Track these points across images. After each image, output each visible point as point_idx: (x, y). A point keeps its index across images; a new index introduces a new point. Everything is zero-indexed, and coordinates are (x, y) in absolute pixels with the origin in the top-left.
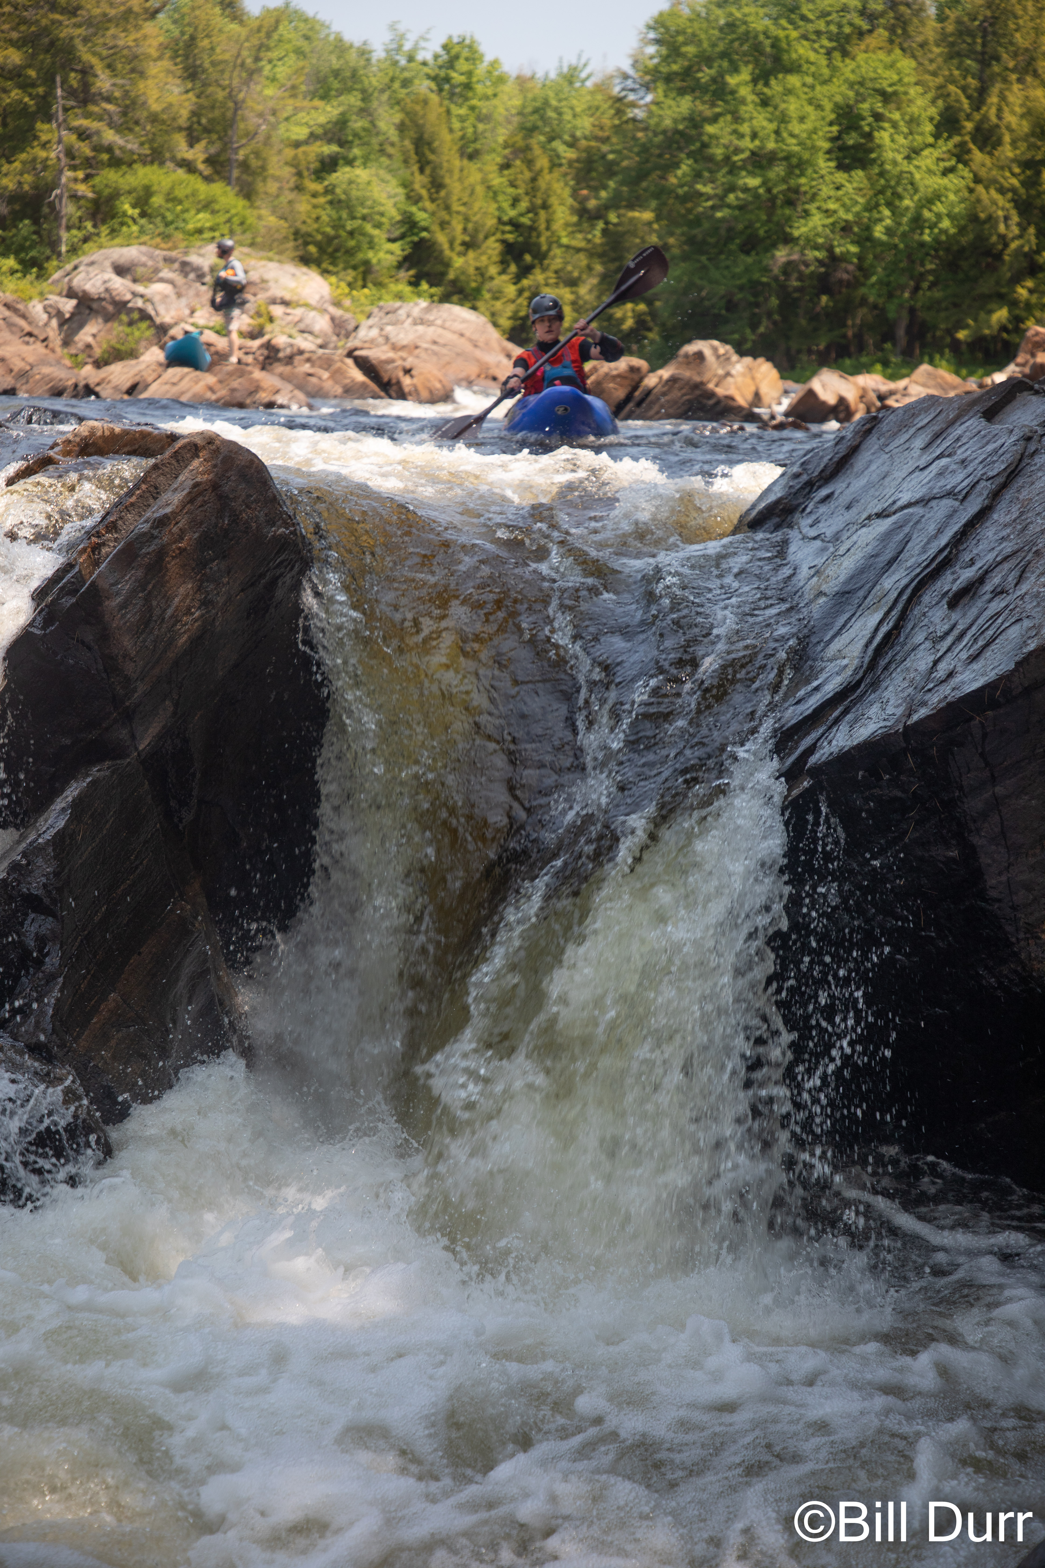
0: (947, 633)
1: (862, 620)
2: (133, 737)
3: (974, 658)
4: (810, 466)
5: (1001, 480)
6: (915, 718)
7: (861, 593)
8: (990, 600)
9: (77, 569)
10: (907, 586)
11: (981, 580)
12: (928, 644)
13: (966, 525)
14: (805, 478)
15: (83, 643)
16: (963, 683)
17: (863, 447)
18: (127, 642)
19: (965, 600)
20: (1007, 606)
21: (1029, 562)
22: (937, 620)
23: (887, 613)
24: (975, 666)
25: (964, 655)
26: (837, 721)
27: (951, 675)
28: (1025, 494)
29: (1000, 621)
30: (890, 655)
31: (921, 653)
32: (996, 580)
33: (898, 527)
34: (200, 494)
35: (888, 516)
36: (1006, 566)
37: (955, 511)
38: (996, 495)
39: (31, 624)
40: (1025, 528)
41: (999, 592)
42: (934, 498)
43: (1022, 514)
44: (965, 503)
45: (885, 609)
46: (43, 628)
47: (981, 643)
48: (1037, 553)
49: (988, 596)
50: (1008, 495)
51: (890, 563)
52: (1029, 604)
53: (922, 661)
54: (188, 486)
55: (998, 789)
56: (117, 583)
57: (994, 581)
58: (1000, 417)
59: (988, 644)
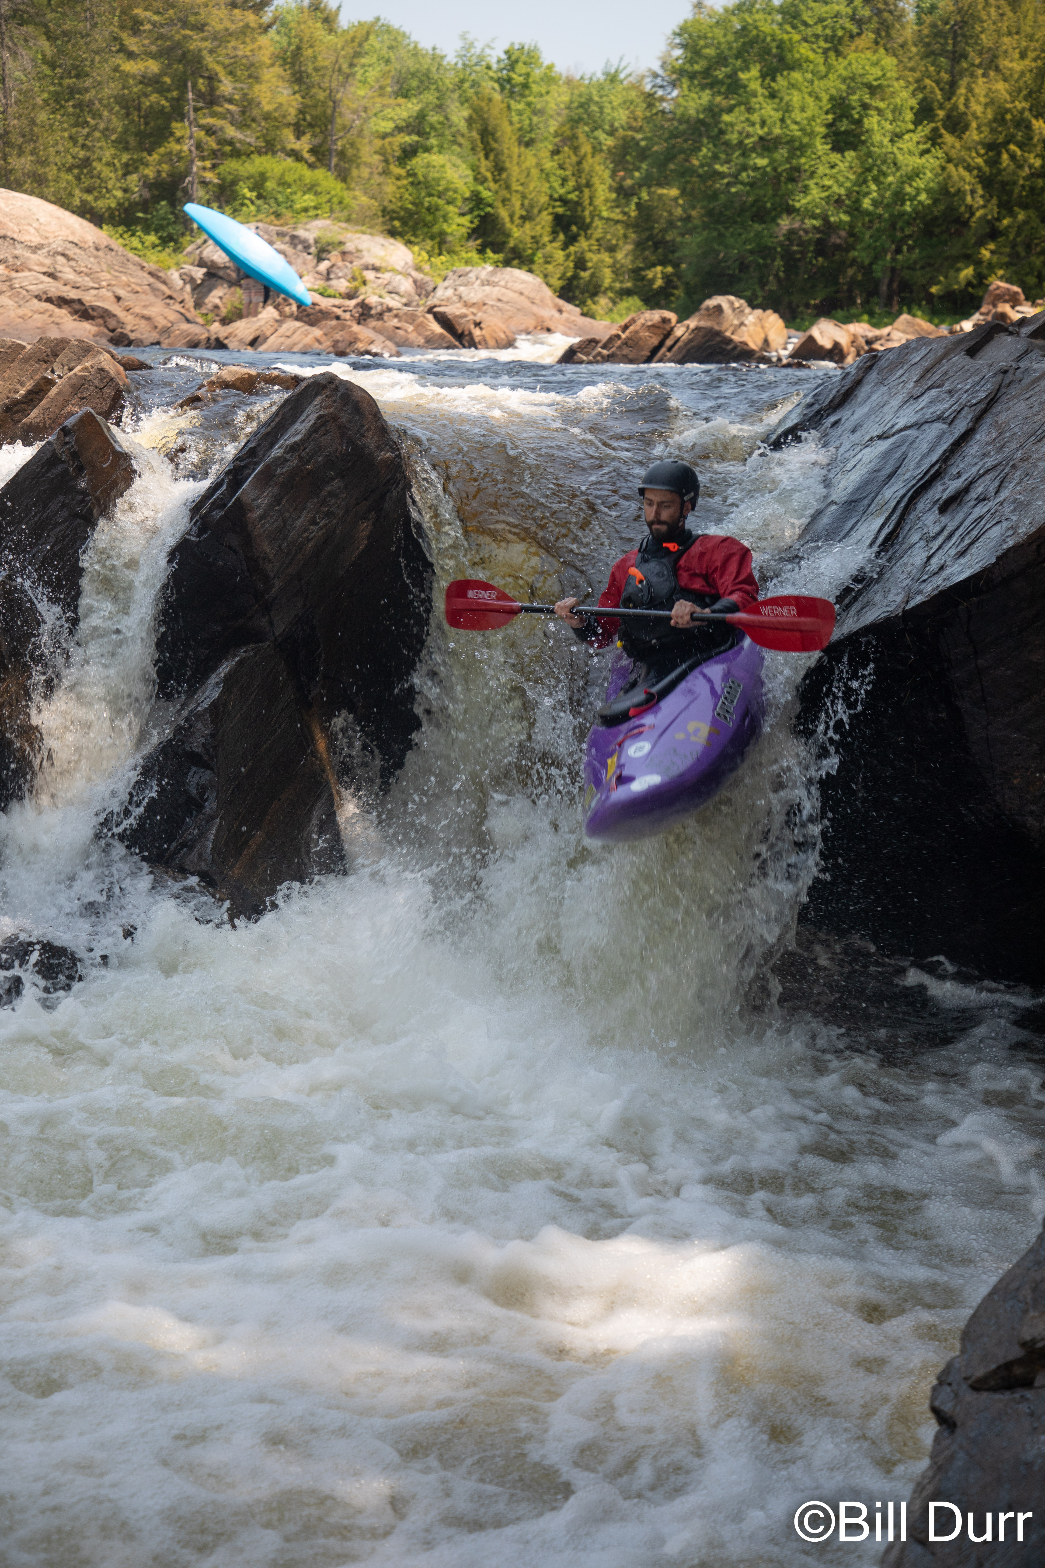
0: (938, 534)
1: (866, 524)
2: (271, 624)
3: (962, 554)
4: (822, 398)
5: (982, 406)
6: (912, 604)
7: (866, 502)
8: (975, 506)
9: (224, 487)
10: (904, 496)
11: (966, 490)
12: (922, 543)
13: (953, 445)
14: (816, 407)
15: (230, 548)
16: (952, 574)
17: (865, 380)
18: (266, 547)
19: (954, 506)
20: (989, 511)
21: (1007, 474)
22: (929, 523)
23: (888, 519)
24: (962, 561)
25: (953, 552)
27: (942, 568)
28: (1002, 418)
29: (983, 523)
30: (892, 550)
31: (916, 550)
32: (980, 490)
33: (896, 447)
34: (324, 424)
35: (888, 438)
36: (988, 477)
37: (944, 433)
38: (978, 419)
39: (188, 533)
40: (1003, 446)
41: (982, 499)
42: (926, 422)
43: (1000, 434)
44: (953, 426)
45: (886, 515)
46: (198, 536)
47: (967, 541)
48: (1013, 466)
49: (972, 503)
50: (988, 420)
51: (890, 476)
52: (1007, 509)
53: (918, 557)
54: (313, 418)
55: (980, 662)
56: (257, 499)
57: (978, 490)
58: (981, 354)
59: (973, 543)
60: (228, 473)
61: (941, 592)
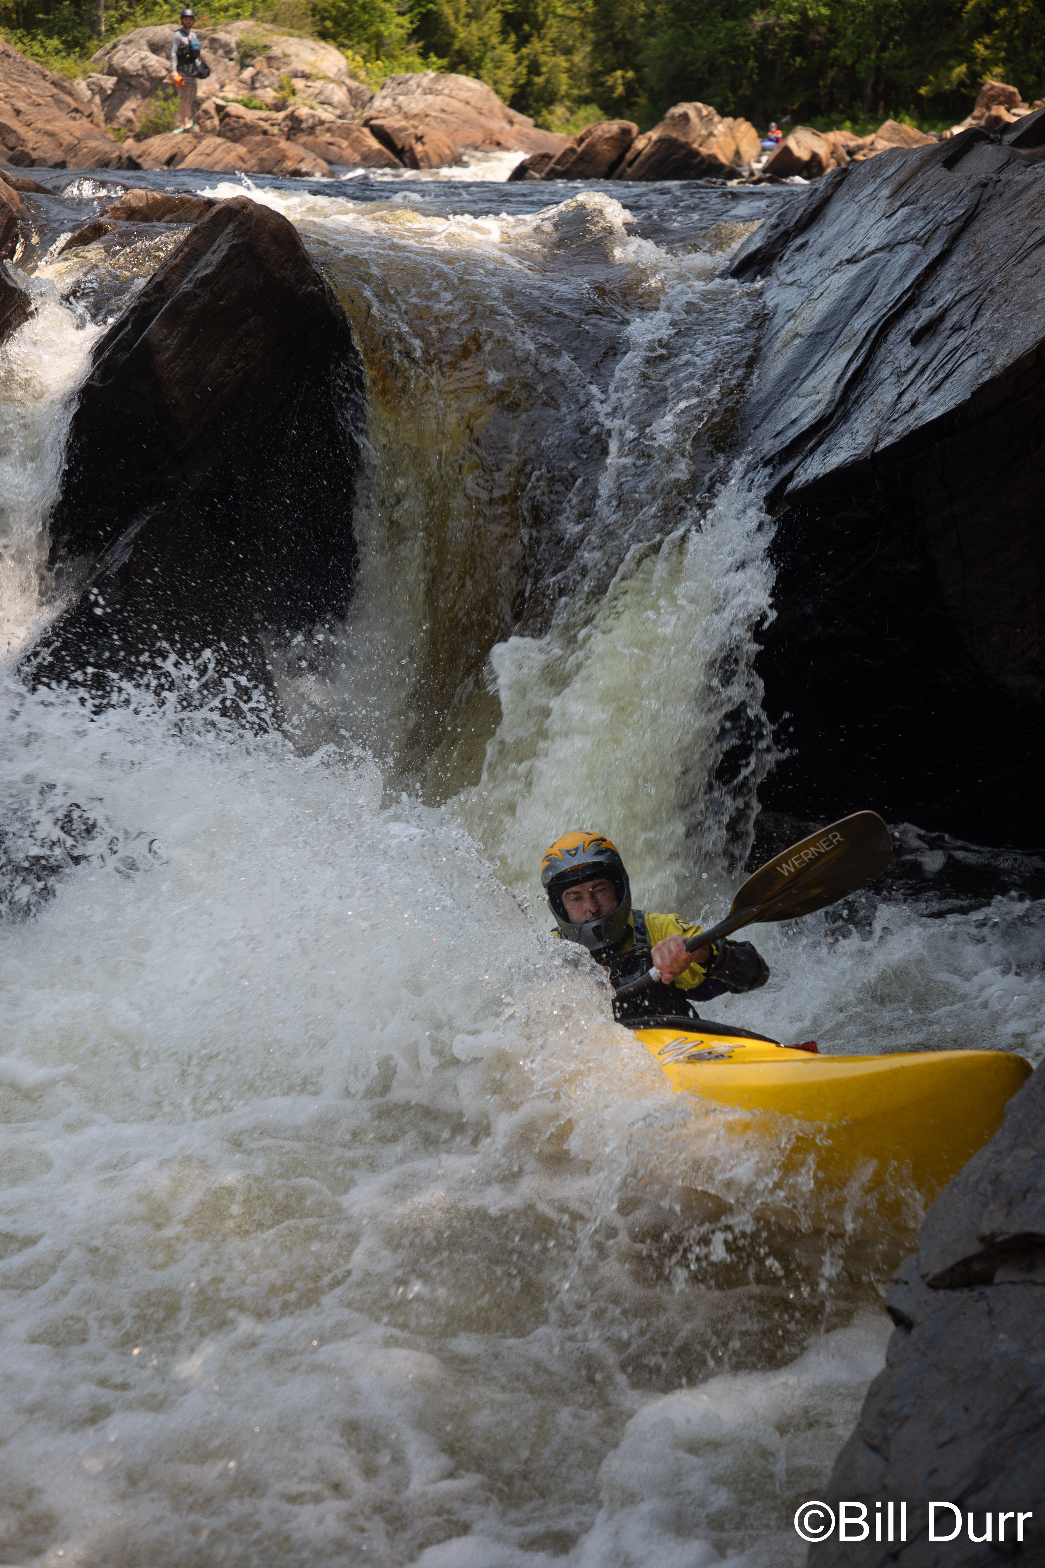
0: (910, 368)
1: (832, 360)
3: (935, 390)
4: (788, 217)
5: (959, 224)
6: (882, 446)
7: (833, 334)
8: (949, 337)
9: (129, 327)
10: (874, 326)
11: (941, 318)
12: (893, 379)
13: (927, 268)
14: (782, 228)
15: (138, 394)
16: (924, 413)
17: (835, 197)
18: (176, 393)
19: (927, 337)
20: (964, 341)
21: (985, 300)
22: (901, 356)
23: (857, 352)
24: (935, 397)
25: (925, 388)
26: (812, 451)
27: (914, 406)
28: (980, 237)
29: (958, 355)
30: (859, 389)
31: (887, 386)
32: (955, 318)
33: (867, 271)
34: (237, 255)
35: (857, 261)
36: (964, 304)
37: (918, 255)
38: (955, 239)
39: (91, 378)
40: (981, 269)
41: (957, 329)
42: (899, 243)
43: (978, 255)
44: (928, 247)
45: (855, 347)
46: (101, 381)
47: (941, 376)
48: (992, 291)
49: (947, 333)
50: (966, 239)
51: (860, 305)
52: (984, 339)
53: (887, 394)
54: (225, 248)
55: (955, 508)
56: (166, 339)
57: (953, 319)
58: (959, 165)
59: (947, 377)
60: (133, 311)
61: (913, 433)
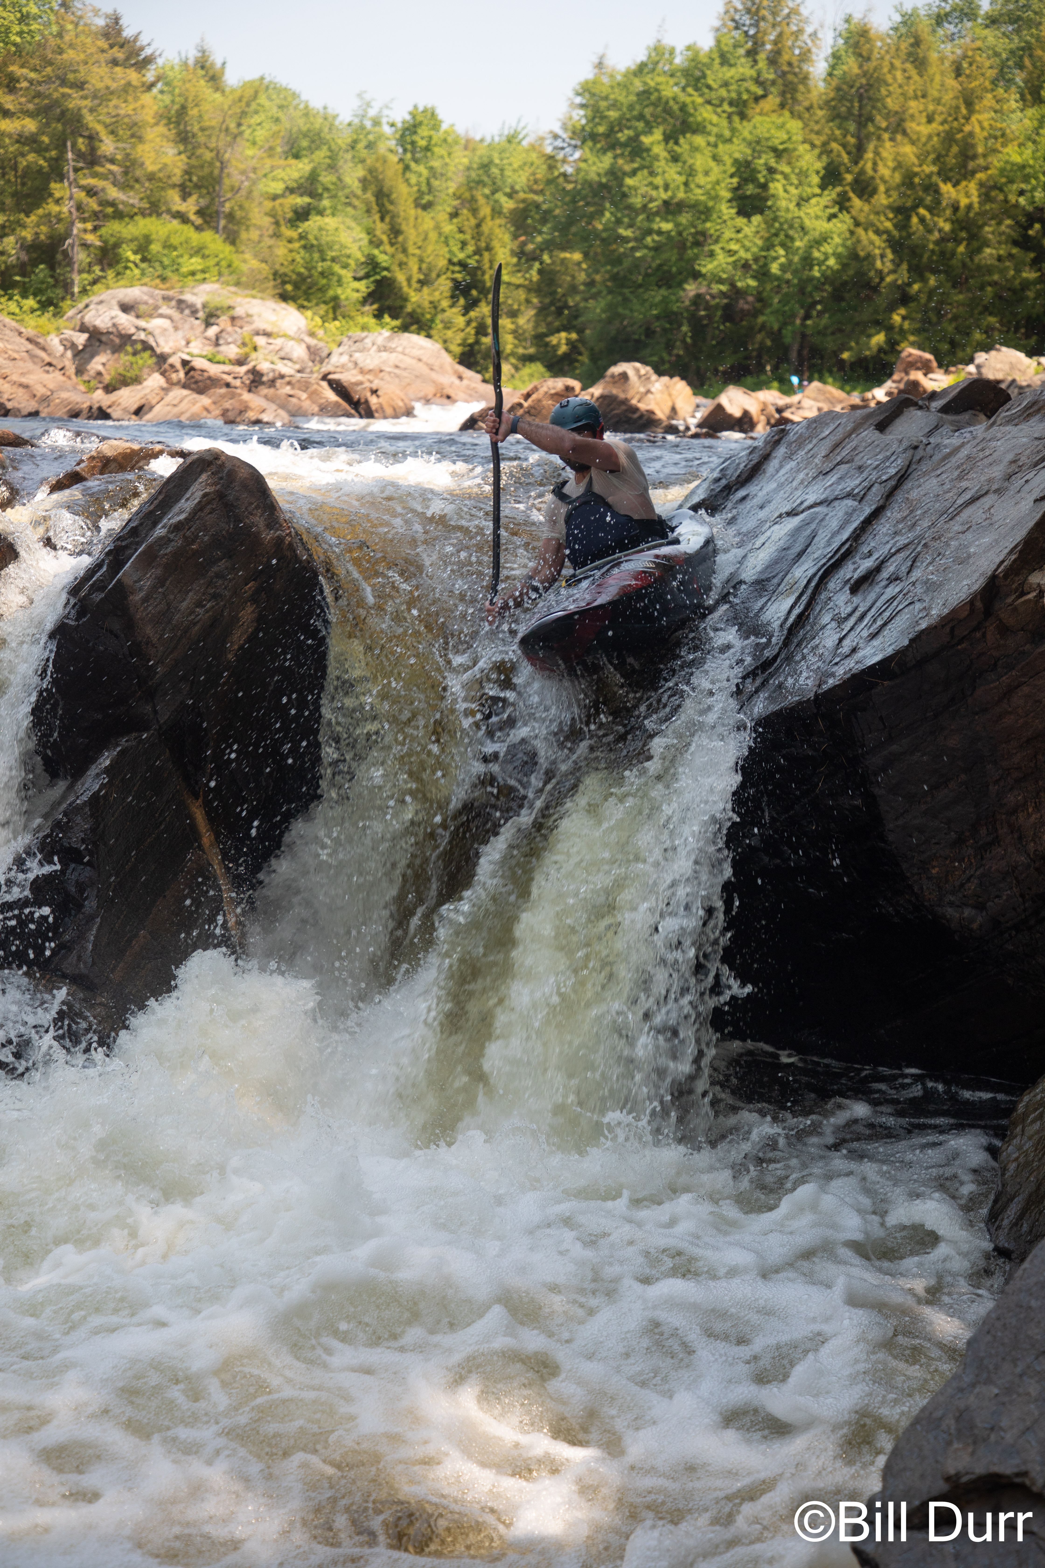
0: (850, 615)
1: (777, 604)
2: (155, 712)
3: (873, 636)
4: (730, 472)
5: (893, 483)
6: (825, 687)
7: (775, 581)
8: (886, 586)
9: (104, 569)
10: (815, 575)
11: (878, 569)
12: (834, 624)
13: (863, 522)
14: (724, 481)
15: (111, 632)
16: (865, 657)
17: (773, 455)
18: (149, 631)
19: (865, 586)
20: (901, 591)
21: (919, 553)
22: (840, 603)
23: (798, 599)
24: (876, 642)
25: (865, 634)
27: (854, 650)
28: (913, 495)
29: (895, 603)
30: (803, 632)
31: (827, 632)
32: (892, 569)
33: (806, 524)
34: (209, 503)
35: (797, 515)
36: (900, 556)
37: (854, 510)
38: (889, 496)
39: (66, 617)
40: (914, 525)
41: (894, 579)
42: (836, 499)
44: (863, 503)
45: (797, 594)
46: (77, 620)
47: (879, 623)
48: (925, 545)
49: (884, 583)
50: (899, 496)
51: (800, 555)
52: (920, 589)
53: (829, 639)
54: (198, 496)
55: (894, 748)
56: (139, 580)
57: (890, 569)
58: (890, 429)
59: (885, 624)
60: (108, 554)
61: (853, 676)
